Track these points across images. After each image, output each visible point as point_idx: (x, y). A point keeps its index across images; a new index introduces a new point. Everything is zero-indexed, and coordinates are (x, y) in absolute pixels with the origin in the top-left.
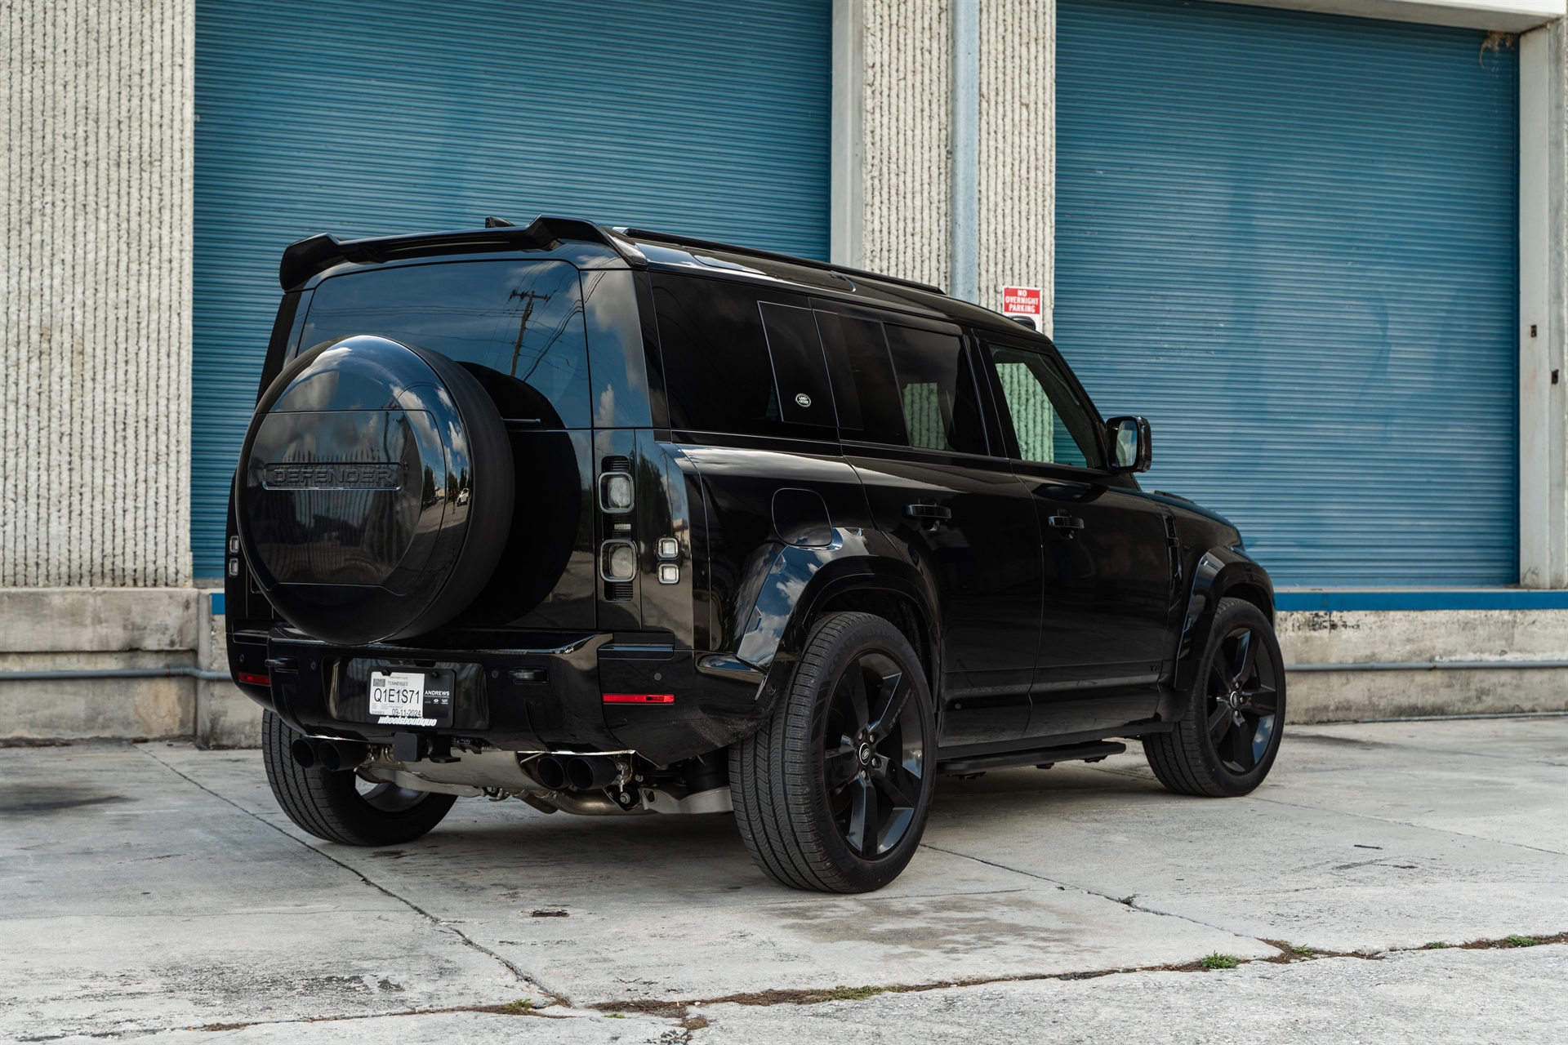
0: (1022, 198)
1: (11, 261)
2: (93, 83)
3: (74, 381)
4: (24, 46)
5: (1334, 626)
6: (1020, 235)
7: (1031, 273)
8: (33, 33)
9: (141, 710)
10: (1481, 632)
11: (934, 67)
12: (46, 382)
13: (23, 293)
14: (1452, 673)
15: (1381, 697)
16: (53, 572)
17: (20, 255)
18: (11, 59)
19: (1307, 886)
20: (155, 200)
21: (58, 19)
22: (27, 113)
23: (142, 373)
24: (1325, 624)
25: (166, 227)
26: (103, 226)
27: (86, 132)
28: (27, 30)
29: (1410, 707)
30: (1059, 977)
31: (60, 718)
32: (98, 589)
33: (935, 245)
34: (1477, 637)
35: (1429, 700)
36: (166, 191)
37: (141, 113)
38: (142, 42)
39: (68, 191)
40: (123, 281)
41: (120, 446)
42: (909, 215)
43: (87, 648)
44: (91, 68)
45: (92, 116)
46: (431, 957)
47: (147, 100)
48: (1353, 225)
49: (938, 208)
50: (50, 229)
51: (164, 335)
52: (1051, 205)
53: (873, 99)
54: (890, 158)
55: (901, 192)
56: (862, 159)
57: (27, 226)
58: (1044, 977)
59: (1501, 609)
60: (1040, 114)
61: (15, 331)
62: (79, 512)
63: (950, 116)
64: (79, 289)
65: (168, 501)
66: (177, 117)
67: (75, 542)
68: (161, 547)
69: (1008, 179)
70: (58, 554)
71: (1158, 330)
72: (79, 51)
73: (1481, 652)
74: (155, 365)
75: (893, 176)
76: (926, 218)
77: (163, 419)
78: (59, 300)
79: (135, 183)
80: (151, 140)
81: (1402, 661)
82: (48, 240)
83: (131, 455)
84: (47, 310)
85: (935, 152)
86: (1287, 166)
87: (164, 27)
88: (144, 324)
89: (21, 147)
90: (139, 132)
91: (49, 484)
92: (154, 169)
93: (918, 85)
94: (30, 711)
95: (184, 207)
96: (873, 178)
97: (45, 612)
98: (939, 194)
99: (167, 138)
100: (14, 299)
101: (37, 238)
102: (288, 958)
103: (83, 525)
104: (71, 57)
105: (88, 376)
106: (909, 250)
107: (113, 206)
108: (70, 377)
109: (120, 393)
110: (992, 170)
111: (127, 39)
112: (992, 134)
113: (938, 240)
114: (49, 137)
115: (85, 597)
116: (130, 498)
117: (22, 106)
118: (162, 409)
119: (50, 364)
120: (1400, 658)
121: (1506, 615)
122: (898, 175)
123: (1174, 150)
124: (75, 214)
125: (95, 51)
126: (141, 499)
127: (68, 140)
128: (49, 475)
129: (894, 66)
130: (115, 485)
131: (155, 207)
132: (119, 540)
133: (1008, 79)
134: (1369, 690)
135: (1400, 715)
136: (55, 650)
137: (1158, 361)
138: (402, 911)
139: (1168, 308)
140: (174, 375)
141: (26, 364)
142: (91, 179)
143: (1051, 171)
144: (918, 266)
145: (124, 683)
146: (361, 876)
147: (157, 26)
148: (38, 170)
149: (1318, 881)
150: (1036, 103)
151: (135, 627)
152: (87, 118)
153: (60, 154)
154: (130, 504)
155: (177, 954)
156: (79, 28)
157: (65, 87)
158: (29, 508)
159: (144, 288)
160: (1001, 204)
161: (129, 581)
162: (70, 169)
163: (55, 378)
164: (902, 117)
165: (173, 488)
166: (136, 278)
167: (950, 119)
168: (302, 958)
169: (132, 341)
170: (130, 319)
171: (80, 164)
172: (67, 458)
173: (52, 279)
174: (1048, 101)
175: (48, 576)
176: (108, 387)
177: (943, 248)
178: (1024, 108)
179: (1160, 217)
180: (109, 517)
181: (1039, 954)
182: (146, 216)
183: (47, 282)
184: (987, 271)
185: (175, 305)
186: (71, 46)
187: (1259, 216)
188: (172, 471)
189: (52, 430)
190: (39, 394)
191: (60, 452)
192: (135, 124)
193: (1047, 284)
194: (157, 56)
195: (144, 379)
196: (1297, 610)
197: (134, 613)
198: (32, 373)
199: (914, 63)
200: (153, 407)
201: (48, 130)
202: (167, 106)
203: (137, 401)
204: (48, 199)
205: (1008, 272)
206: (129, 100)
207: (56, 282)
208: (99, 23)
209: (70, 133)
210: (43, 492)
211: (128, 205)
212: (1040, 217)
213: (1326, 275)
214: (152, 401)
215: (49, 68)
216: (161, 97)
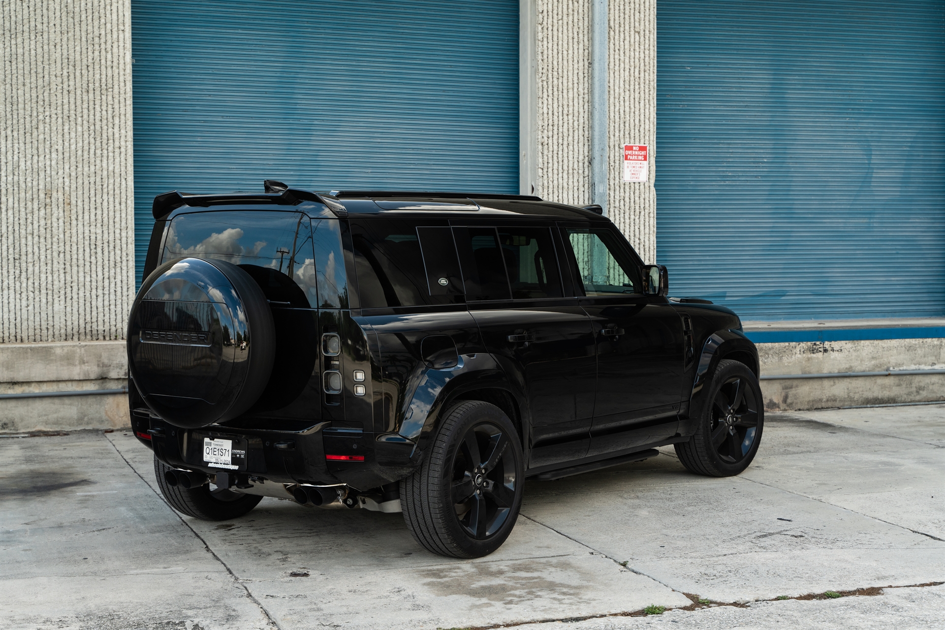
0: (636, 90)
1: (27, 151)
2: (71, 43)
3: (66, 221)
4: (31, 23)
5: (826, 351)
6: (634, 113)
7: (641, 136)
8: (35, 15)
9: (109, 413)
10: (920, 352)
11: (581, 11)
12: (49, 222)
13: (34, 170)
14: (901, 377)
15: (855, 393)
16: (57, 333)
17: (32, 148)
18: (23, 31)
19: (732, 552)
20: (110, 112)
21: (50, 6)
22: (33, 63)
23: (105, 215)
24: (820, 349)
25: (117, 127)
26: (79, 129)
27: (68, 73)
28: (32, 13)
29: (873, 399)
30: (562, 620)
31: (63, 418)
32: (83, 343)
33: (581, 121)
34: (917, 355)
35: (886, 394)
36: (116, 106)
37: (100, 60)
38: (100, 17)
39: (58, 108)
40: (92, 160)
41: (93, 258)
42: (565, 103)
43: (77, 378)
44: (70, 34)
45: (72, 63)
46: (226, 607)
47: (103, 52)
48: (849, 95)
49: (584, 98)
50: (49, 131)
51: (117, 191)
52: (654, 93)
53: (542, 32)
54: (553, 69)
55: (560, 89)
56: (536, 70)
57: (36, 130)
58: (554, 621)
59: (932, 337)
60: (647, 37)
61: (31, 192)
62: (71, 298)
63: (590, 41)
64: (67, 167)
65: (122, 289)
66: (122, 62)
67: (69, 315)
68: (119, 317)
69: (627, 79)
70: (59, 322)
71: (725, 165)
72: (63, 24)
73: (919, 365)
74: (113, 209)
75: (555, 80)
76: (576, 104)
77: (118, 242)
78: (55, 173)
79: (98, 102)
80: (107, 76)
81: (869, 371)
82: (48, 138)
83: (100, 263)
84: (48, 179)
85: (581, 63)
86: (807, 59)
87: (112, 8)
88: (105, 186)
89: (30, 83)
90: (99, 71)
91: (52, 282)
92: (108, 93)
93: (570, 22)
94: (45, 415)
95: (127, 115)
96: (542, 81)
97: (52, 358)
98: (584, 89)
99: (116, 74)
100: (29, 173)
101: (41, 137)
102: (150, 608)
103: (73, 305)
104: (58, 29)
105: (74, 217)
106: (565, 124)
107: (85, 116)
108: (63, 219)
109: (93, 227)
110: (617, 73)
111: (91, 16)
112: (617, 51)
113: (583, 118)
114: (47, 77)
115: (75, 348)
116: (100, 288)
117: (30, 59)
118: (118, 235)
119: (52, 211)
120: (867, 369)
121: (935, 341)
122: (558, 78)
123: (735, 52)
124: (63, 122)
125: (72, 24)
126: (107, 289)
127: (58, 78)
128: (53, 276)
129: (555, 12)
130: (91, 281)
131: (110, 116)
132: (94, 313)
133: (627, 17)
134: (848, 389)
135: (867, 403)
136: (58, 380)
137: (725, 184)
138: (219, 572)
139: (731, 151)
140: (124, 215)
141: (37, 212)
142: (72, 101)
143: (654, 73)
144: (571, 134)
145: (99, 397)
146: (205, 544)
147: (108, 7)
148: (41, 97)
149: (741, 548)
150: (644, 31)
151: (104, 365)
152: (68, 64)
153: (53, 86)
154: (100, 292)
155: (92, 605)
156: (62, 11)
157: (55, 46)
158: (41, 296)
159: (105, 165)
160: (622, 94)
161: (101, 337)
162: (59, 95)
163: (54, 220)
164: (560, 43)
165: (125, 282)
166: (100, 159)
167: (590, 43)
168: (157, 608)
169: (99, 196)
170: (97, 183)
171: (65, 92)
172: (63, 266)
173: (51, 161)
174: (652, 29)
175: (54, 335)
176: (85, 223)
177: (587, 122)
178: (637, 34)
179: (726, 95)
180: (88, 300)
181: (556, 605)
182: (104, 122)
183: (48, 163)
184: (614, 136)
185: (123, 173)
186: (58, 22)
187: (789, 91)
188: (124, 272)
189: (53, 250)
190: (46, 229)
191: (59, 263)
192: (97, 67)
193: (651, 142)
194: (109, 26)
195: (107, 218)
196: (802, 341)
197: (103, 357)
198: (41, 216)
199: (568, 9)
200: (112, 235)
201: (46, 73)
202: (115, 55)
203: (103, 231)
204: (47, 113)
205: (627, 136)
206: (93, 53)
207: (54, 163)
208: (74, 7)
209: (59, 74)
210: (50, 286)
211: (94, 115)
212: (647, 101)
213: (832, 127)
214: (111, 231)
215: (45, 35)
216: (112, 50)
